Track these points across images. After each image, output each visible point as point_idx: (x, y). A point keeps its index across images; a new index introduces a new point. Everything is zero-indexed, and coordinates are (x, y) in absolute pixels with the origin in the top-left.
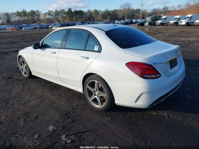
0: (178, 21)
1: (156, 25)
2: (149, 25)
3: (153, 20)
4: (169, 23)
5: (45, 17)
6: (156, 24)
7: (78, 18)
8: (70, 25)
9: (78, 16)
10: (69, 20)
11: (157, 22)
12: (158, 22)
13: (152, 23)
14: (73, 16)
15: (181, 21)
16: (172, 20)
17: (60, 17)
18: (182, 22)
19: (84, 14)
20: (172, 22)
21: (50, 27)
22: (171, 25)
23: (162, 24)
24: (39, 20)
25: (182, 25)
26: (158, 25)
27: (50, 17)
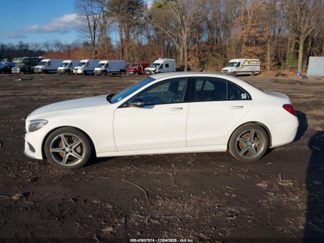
0: (71, 69)
1: (35, 73)
2: (22, 73)
3: (26, 64)
4: (56, 70)
6: (35, 71)
11: (36, 67)
12: (38, 68)
13: (27, 69)
15: (75, 68)
16: (61, 66)
18: (77, 69)
20: (62, 68)
22: (61, 74)
23: (45, 71)
25: (78, 74)
26: (39, 73)
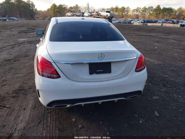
5: (133, 13)
7: (165, 15)
8: (153, 22)
9: (165, 14)
10: (155, 17)
14: (160, 14)
17: (146, 13)
19: (172, 12)
21: (132, 22)
24: (127, 16)
27: (138, 13)
